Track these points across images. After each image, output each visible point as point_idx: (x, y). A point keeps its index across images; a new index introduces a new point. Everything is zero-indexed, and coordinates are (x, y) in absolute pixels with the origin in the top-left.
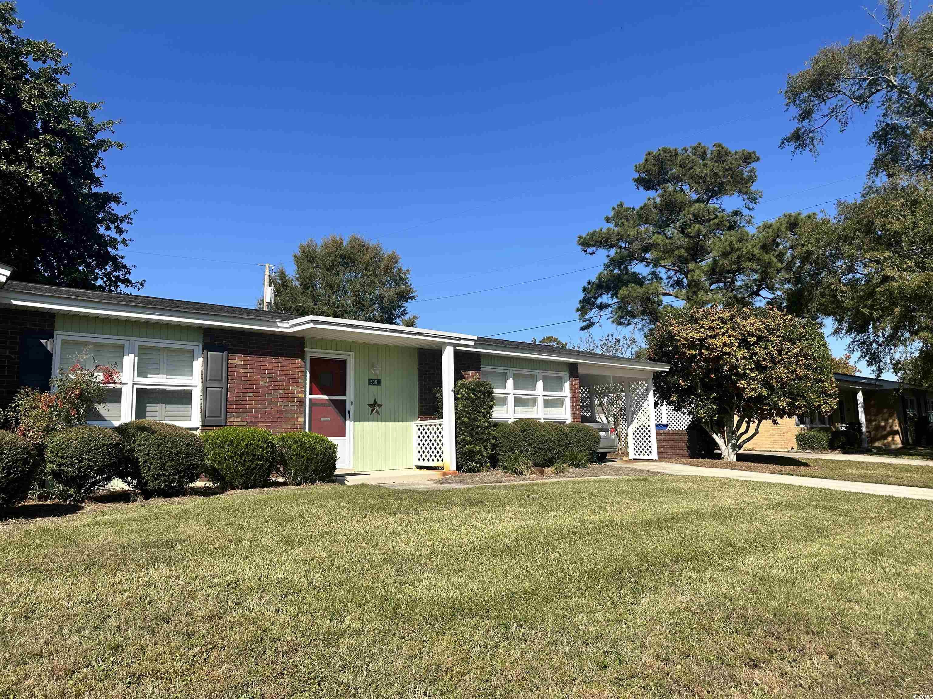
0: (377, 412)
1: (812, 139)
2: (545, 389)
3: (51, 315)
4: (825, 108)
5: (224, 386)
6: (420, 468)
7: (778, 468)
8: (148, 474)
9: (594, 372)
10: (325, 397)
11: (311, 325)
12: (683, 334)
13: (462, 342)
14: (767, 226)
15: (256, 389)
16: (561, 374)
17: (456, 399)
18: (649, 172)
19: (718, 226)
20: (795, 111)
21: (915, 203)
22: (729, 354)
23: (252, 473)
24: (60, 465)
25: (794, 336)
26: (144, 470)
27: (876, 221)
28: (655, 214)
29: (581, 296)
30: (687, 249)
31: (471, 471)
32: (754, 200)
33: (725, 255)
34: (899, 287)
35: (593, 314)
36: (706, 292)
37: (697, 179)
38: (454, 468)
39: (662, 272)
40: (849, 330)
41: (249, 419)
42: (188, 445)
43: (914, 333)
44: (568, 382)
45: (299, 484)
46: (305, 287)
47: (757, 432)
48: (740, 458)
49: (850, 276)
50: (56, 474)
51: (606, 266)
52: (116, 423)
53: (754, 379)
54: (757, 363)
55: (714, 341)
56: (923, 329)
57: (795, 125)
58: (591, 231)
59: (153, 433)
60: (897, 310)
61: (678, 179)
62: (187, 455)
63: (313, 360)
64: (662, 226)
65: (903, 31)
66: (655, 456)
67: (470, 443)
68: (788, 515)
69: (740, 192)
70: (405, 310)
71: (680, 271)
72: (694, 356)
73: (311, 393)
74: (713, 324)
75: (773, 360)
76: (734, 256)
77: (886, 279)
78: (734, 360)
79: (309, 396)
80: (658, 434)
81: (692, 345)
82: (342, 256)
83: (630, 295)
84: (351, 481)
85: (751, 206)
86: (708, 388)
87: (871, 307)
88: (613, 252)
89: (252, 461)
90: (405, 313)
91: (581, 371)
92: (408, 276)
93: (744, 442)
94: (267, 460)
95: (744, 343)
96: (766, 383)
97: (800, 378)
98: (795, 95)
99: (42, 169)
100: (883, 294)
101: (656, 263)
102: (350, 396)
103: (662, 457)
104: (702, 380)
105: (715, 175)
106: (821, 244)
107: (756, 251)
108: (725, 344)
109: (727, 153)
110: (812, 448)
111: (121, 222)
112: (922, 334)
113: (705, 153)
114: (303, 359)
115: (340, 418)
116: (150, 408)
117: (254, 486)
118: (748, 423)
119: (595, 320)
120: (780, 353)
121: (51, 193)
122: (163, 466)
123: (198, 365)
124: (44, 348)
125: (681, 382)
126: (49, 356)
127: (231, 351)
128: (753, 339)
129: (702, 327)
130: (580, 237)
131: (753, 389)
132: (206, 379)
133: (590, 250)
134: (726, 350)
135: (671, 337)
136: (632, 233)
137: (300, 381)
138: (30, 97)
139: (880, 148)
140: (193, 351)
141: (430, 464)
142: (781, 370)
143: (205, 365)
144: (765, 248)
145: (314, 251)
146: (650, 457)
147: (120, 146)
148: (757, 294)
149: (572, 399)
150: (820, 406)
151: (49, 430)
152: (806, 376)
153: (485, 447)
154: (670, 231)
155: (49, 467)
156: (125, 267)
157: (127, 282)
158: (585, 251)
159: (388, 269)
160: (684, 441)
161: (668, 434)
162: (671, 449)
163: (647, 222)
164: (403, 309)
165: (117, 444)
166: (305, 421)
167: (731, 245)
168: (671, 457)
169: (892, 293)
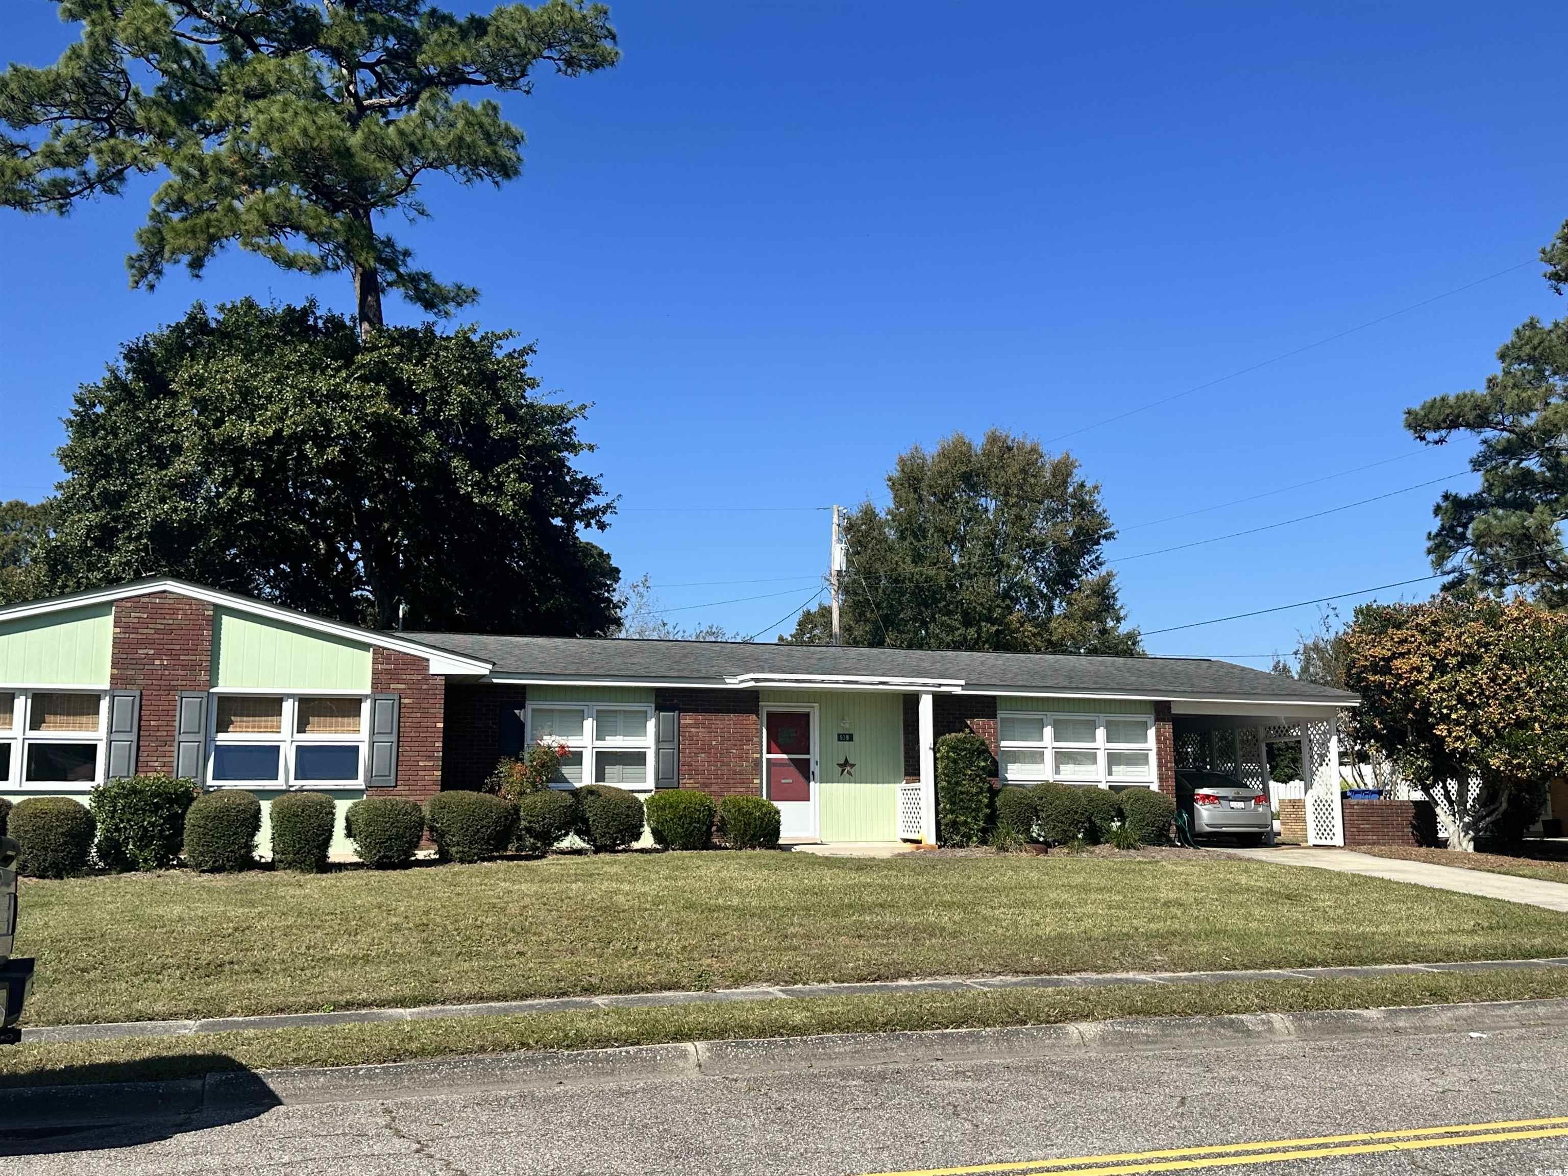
0: (849, 772)
2: (1109, 740)
3: (521, 688)
5: (676, 747)
6: (906, 841)
8: (597, 832)
10: (785, 756)
11: (753, 683)
13: (944, 688)
15: (706, 749)
16: (1140, 718)
23: (691, 834)
24: (530, 822)
26: (594, 828)
29: (1433, 524)
31: (957, 845)
38: (934, 841)
41: (701, 781)
42: (628, 807)
44: (1154, 729)
45: (740, 849)
46: (902, 535)
50: (529, 830)
52: (577, 785)
53: (1458, 723)
54: (1462, 697)
58: (1429, 399)
62: (628, 816)
63: (769, 715)
66: (1339, 840)
70: (1097, 558)
73: (769, 752)
75: (1483, 694)
79: (766, 756)
80: (1345, 807)
83: (1488, 531)
89: (690, 823)
92: (1097, 496)
94: (704, 823)
99: (513, 497)
102: (814, 755)
103: (1353, 843)
111: (604, 513)
114: (757, 715)
115: (802, 779)
116: (609, 769)
117: (696, 848)
121: (522, 521)
122: (607, 825)
123: (651, 725)
124: (517, 717)
125: (1377, 723)
126: (522, 725)
127: (681, 710)
131: (1458, 738)
132: (658, 741)
133: (1431, 436)
136: (1509, 402)
137: (755, 739)
140: (646, 712)
141: (914, 836)
143: (657, 726)
145: (920, 468)
146: (1329, 842)
149: (1159, 754)
151: (522, 793)
153: (974, 818)
155: (523, 823)
158: (1423, 439)
160: (1406, 818)
162: (1373, 831)
164: (1093, 556)
165: (571, 806)
166: (761, 783)
168: (1374, 844)
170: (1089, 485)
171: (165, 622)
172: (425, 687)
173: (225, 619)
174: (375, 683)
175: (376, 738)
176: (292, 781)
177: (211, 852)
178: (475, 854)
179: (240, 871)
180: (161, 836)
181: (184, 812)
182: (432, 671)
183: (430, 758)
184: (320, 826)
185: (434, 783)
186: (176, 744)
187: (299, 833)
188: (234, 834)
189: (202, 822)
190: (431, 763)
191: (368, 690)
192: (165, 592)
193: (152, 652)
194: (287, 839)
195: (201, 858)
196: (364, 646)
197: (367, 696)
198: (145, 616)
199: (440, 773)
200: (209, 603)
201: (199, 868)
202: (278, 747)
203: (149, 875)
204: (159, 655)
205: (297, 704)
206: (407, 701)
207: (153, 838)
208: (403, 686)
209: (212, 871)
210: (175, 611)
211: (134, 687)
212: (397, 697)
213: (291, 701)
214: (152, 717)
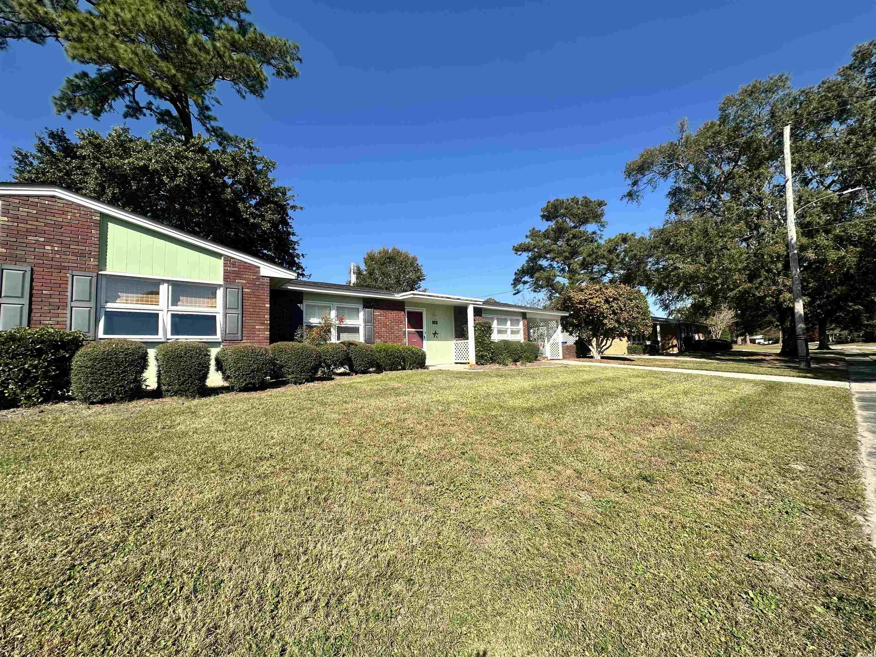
0: (437, 336)
1: (638, 196)
2: (511, 325)
3: (301, 293)
4: (645, 179)
5: (372, 325)
6: (457, 363)
7: (623, 362)
8: (356, 364)
9: (533, 317)
10: (414, 330)
11: (412, 296)
12: (576, 297)
13: (477, 303)
14: (610, 240)
15: (385, 326)
16: (518, 318)
17: (475, 330)
18: (549, 212)
19: (586, 240)
20: (629, 181)
21: (692, 229)
22: (599, 307)
23: (393, 364)
25: (632, 297)
27: (672, 239)
28: (552, 233)
29: (514, 277)
30: (570, 253)
31: (482, 364)
32: (603, 226)
33: (590, 255)
34: (683, 272)
35: (520, 287)
36: (579, 274)
37: (573, 216)
38: (474, 363)
39: (555, 265)
40: (655, 293)
41: (383, 340)
43: (688, 295)
44: (522, 322)
46: (371, 274)
47: (611, 345)
48: (602, 358)
49: (656, 266)
50: (325, 364)
51: (527, 261)
53: (612, 319)
54: (613, 311)
55: (591, 300)
56: (694, 293)
57: (629, 188)
58: (520, 243)
59: (356, 345)
60: (681, 284)
61: (564, 215)
63: (409, 313)
64: (555, 240)
65: (687, 138)
66: (561, 357)
67: (482, 351)
68: (640, 380)
69: (596, 222)
71: (565, 264)
72: (582, 308)
73: (408, 328)
74: (591, 292)
75: (621, 310)
76: (594, 256)
77: (676, 268)
78: (602, 310)
79: (407, 330)
80: (563, 347)
81: (580, 303)
82: (389, 258)
83: (540, 277)
84: (431, 368)
85: (602, 229)
86: (587, 323)
87: (668, 282)
88: (530, 254)
90: (419, 287)
91: (528, 316)
92: (422, 268)
93: (604, 350)
95: (607, 301)
96: (618, 321)
97: (634, 318)
98: (630, 174)
100: (674, 276)
101: (553, 259)
102: (424, 330)
103: (564, 358)
104: (585, 320)
105: (584, 213)
106: (642, 250)
107: (606, 253)
108: (597, 302)
109: (590, 202)
110: (635, 353)
112: (693, 295)
113: (578, 201)
114: (404, 312)
115: (420, 340)
116: (343, 334)
117: (394, 370)
118: (607, 340)
119: (521, 289)
120: (625, 306)
123: (361, 314)
124: (299, 308)
125: (574, 321)
127: (375, 308)
128: (611, 299)
129: (585, 293)
130: (514, 247)
131: (610, 324)
132: (366, 322)
133: (519, 253)
134: (598, 305)
135: (570, 298)
136: (541, 244)
137: (403, 322)
138: (264, 186)
139: (672, 199)
140: (359, 308)
141: (462, 361)
142: (625, 315)
143: (364, 315)
144: (610, 252)
145: (374, 255)
146: (558, 358)
147: (301, 208)
148: (605, 275)
149: (523, 330)
150: (644, 332)
152: (637, 317)
153: (488, 353)
154: (559, 243)
156: (302, 268)
157: (303, 275)
158: (516, 254)
159: (412, 264)
160: (574, 350)
161: (567, 346)
162: (568, 354)
163: (548, 238)
167: (592, 250)
168: (569, 358)
169: (679, 275)
170: (420, 265)
171: (55, 219)
172: (257, 283)
173: (110, 225)
174: (226, 278)
175: (228, 311)
176: (169, 336)
177: (99, 388)
178: (304, 378)
179: (130, 400)
180: (46, 375)
181: (71, 357)
182: (262, 274)
183: (263, 324)
184: (200, 364)
185: (266, 338)
186: (69, 308)
187: (184, 369)
188: (123, 372)
189: (89, 364)
190: (263, 327)
191: (221, 282)
192: (53, 197)
193: (42, 239)
194: (173, 374)
195: (89, 393)
196: (218, 255)
197: (220, 286)
198: (35, 212)
199: (269, 333)
200: (96, 211)
201: (89, 401)
202: (158, 314)
203: (31, 411)
204: (49, 241)
205: (170, 287)
206: (247, 290)
207: (36, 378)
208: (244, 282)
209: (102, 402)
210: (65, 213)
211: (25, 264)
212: (240, 288)
213: (166, 285)
214: (43, 288)
